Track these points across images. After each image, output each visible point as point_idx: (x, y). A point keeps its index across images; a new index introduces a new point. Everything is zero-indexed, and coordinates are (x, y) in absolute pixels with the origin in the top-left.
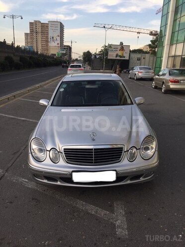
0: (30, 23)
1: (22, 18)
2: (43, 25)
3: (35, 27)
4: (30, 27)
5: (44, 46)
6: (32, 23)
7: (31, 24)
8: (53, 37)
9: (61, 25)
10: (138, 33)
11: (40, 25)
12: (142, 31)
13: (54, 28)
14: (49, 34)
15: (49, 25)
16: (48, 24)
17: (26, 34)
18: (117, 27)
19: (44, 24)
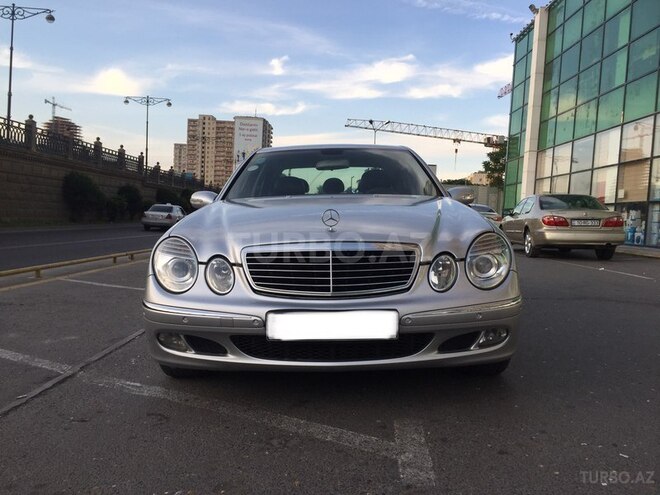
0: (190, 121)
1: (169, 104)
2: (220, 125)
3: (200, 129)
4: (189, 131)
5: (221, 173)
6: (194, 121)
7: (192, 123)
8: (244, 154)
9: (264, 126)
10: (455, 141)
11: (215, 125)
12: (466, 136)
13: (249, 133)
14: (235, 146)
15: (237, 127)
16: (233, 123)
17: (178, 147)
18: (404, 126)
19: (224, 122)
